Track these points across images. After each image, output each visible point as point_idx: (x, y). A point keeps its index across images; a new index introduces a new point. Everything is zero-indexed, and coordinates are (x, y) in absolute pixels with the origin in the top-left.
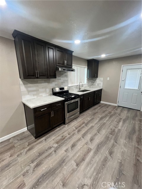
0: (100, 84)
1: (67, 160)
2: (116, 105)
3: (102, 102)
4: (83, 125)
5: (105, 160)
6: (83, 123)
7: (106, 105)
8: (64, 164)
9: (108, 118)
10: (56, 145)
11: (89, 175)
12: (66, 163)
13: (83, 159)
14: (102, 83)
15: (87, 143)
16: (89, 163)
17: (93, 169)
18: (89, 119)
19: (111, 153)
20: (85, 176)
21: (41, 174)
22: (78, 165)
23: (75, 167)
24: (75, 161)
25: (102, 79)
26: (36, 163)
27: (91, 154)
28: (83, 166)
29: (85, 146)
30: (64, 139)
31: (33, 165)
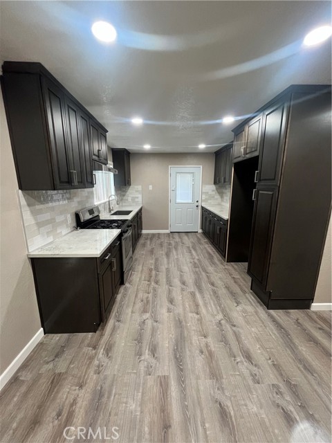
1: (182, 318)
2: (168, 231)
3: (144, 232)
4: (154, 272)
5: (215, 292)
6: (151, 270)
7: (153, 235)
8: (184, 323)
9: (174, 252)
10: (147, 315)
11: (215, 313)
12: (185, 320)
13: (197, 306)
14: (140, 196)
15: (183, 290)
16: (205, 305)
17: (213, 306)
18: (153, 262)
19: (213, 284)
20: (213, 316)
21: (171, 351)
22: (197, 314)
23: (197, 316)
24: (191, 312)
25: (139, 188)
26: (147, 351)
27: (198, 295)
28: (203, 310)
29: (185, 293)
30: (148, 302)
31: (147, 356)
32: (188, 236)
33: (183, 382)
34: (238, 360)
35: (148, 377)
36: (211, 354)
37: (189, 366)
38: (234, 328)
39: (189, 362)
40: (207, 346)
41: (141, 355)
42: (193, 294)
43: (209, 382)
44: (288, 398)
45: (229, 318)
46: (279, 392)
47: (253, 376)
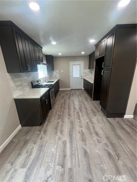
0: (57, 76)
1: (73, 121)
2: (70, 89)
3: (60, 89)
4: (63, 105)
5: (87, 112)
6: (62, 104)
7: (64, 91)
8: (74, 123)
9: (72, 97)
10: (60, 120)
11: (86, 119)
12: (74, 122)
13: (79, 116)
14: (58, 75)
15: (74, 111)
16: (83, 116)
17: (85, 117)
18: (63, 101)
19: (86, 109)
20: (85, 120)
21: (68, 132)
22: (79, 119)
23: (79, 120)
24: (77, 119)
25: (58, 71)
26: (59, 132)
27: (80, 113)
28: (82, 118)
29: (75, 112)
30: (60, 115)
31: (59, 134)
32: (78, 91)
33: (72, 142)
34: (93, 135)
35: (59, 141)
36: (83, 133)
37: (74, 137)
38: (93, 125)
39: (74, 136)
40: (82, 131)
41: (57, 134)
42: (78, 113)
43: (81, 142)
44: (110, 148)
45: (91, 121)
46: (107, 146)
47: (98, 140)
